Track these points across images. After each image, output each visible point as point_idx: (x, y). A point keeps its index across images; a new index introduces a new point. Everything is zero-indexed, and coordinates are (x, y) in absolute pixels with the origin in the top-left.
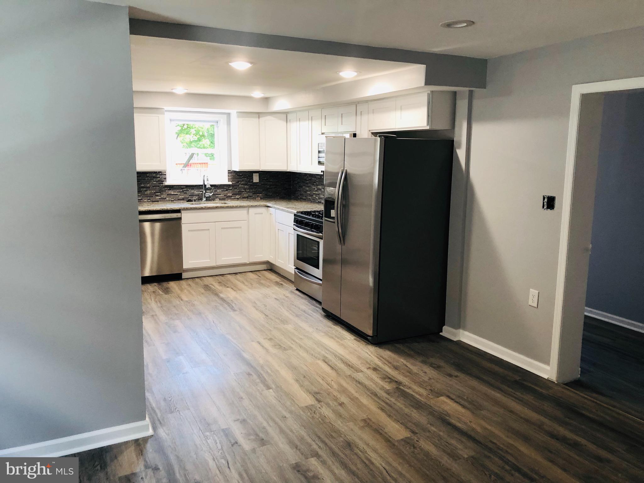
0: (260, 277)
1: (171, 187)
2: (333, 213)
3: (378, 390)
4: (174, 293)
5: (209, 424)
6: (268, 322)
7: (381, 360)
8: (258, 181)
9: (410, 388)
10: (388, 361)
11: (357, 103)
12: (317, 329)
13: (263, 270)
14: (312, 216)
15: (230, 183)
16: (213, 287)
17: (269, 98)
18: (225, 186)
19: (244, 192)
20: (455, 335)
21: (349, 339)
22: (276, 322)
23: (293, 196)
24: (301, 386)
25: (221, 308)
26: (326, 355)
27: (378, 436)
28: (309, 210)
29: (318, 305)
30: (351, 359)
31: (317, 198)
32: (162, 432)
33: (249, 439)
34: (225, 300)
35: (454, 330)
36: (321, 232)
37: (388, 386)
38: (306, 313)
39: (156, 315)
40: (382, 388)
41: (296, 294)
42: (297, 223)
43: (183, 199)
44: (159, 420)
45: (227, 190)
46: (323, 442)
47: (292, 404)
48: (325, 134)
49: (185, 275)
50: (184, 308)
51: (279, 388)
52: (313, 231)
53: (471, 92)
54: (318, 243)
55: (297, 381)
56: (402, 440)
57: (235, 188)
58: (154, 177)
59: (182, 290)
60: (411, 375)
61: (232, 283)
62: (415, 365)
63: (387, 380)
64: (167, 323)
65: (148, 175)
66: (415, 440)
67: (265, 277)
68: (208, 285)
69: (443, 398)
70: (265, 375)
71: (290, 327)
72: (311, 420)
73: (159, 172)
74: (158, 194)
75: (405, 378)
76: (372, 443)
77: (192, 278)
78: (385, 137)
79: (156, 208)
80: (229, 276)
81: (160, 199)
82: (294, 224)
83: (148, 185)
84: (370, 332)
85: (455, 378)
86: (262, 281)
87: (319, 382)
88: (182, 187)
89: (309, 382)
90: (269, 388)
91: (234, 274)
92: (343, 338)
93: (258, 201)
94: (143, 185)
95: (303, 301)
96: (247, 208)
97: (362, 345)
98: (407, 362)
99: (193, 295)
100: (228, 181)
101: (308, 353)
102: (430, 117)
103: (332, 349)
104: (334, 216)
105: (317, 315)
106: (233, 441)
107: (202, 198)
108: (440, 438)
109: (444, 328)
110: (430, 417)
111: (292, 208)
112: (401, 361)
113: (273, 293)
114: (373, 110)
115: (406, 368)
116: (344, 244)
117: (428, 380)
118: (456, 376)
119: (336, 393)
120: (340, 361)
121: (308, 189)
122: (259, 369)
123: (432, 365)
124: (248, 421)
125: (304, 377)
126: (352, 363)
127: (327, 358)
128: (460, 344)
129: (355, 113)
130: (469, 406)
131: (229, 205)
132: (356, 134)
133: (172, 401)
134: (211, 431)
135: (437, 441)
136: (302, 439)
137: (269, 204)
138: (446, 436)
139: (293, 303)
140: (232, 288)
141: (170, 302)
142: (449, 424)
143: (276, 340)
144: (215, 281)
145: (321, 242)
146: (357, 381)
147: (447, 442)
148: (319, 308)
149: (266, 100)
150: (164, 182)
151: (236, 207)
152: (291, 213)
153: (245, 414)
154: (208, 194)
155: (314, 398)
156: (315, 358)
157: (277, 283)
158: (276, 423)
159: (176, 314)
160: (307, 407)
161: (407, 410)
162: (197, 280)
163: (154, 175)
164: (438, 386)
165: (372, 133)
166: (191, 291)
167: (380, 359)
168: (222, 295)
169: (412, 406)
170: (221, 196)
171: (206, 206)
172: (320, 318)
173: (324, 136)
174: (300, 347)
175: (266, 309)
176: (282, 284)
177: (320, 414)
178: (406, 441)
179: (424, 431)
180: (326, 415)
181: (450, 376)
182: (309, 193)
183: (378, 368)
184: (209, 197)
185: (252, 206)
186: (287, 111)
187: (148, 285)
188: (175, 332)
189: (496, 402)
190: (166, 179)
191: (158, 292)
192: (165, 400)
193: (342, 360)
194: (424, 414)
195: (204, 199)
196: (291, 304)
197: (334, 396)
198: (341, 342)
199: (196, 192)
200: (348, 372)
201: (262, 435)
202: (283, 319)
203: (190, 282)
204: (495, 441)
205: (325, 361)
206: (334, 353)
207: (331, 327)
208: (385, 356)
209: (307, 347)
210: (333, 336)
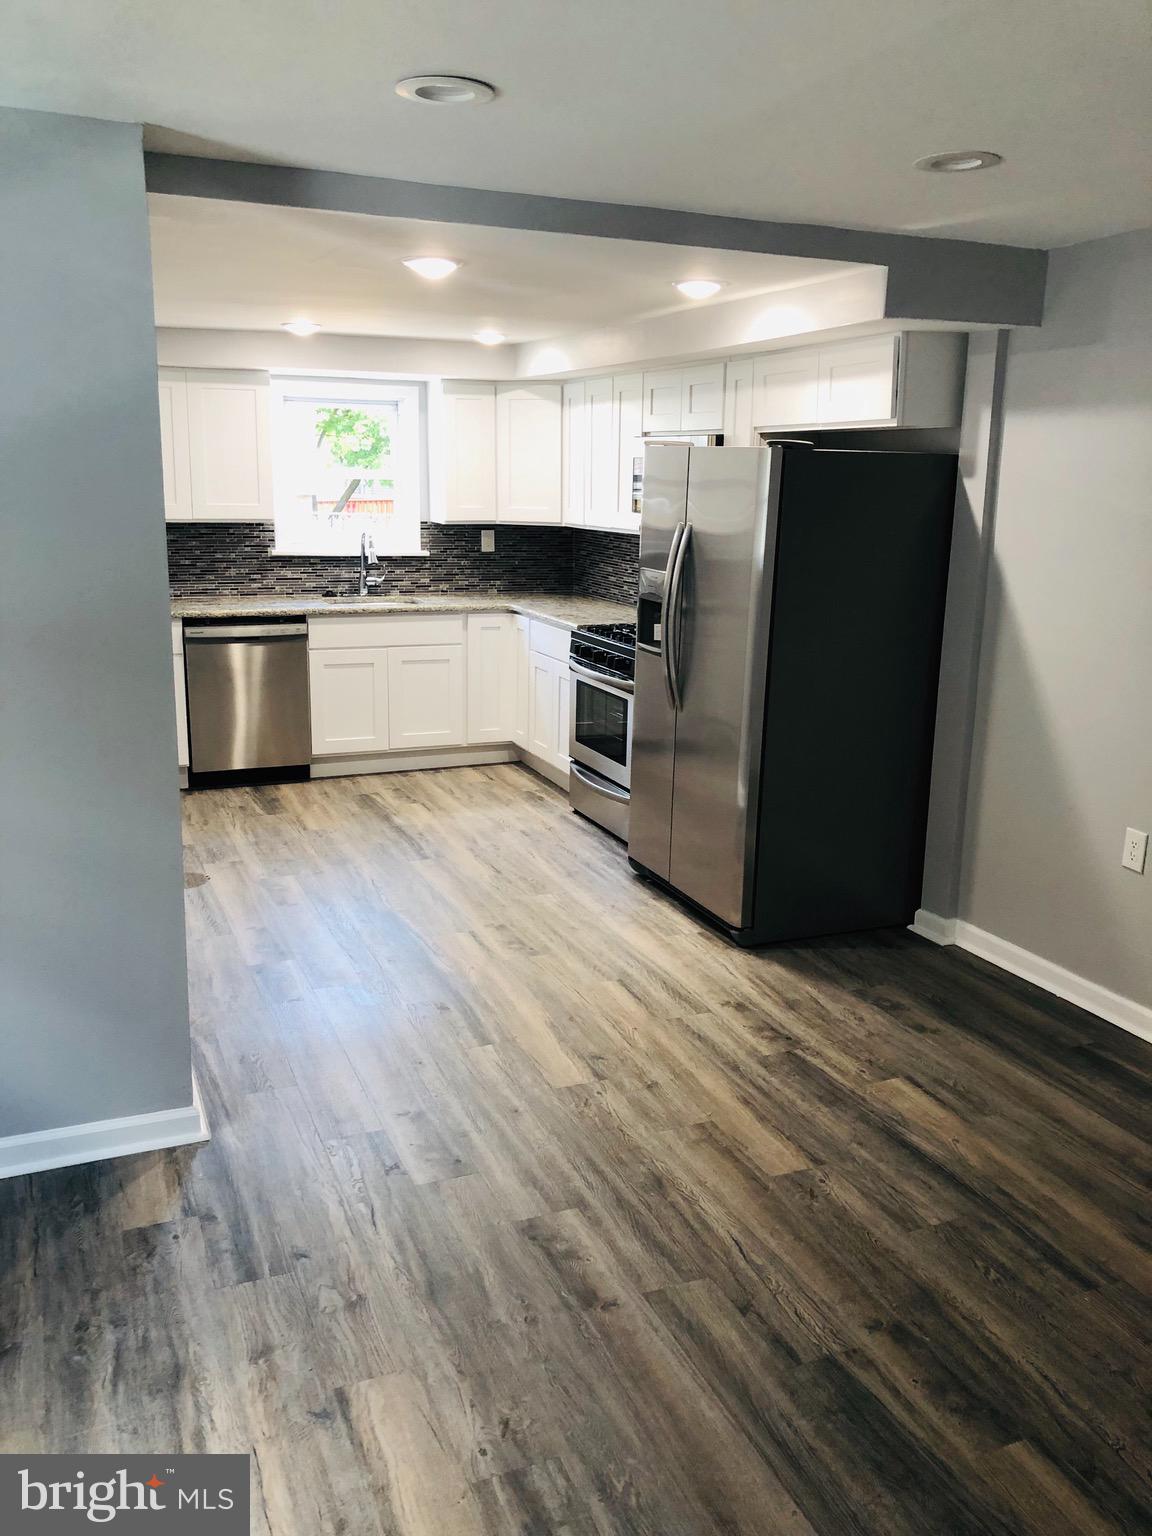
0: (492, 779)
1: (287, 561)
2: (658, 631)
3: (741, 1055)
4: (289, 812)
5: (337, 1122)
6: (500, 887)
7: (757, 985)
8: (492, 549)
9: (818, 1054)
10: (773, 988)
11: (728, 359)
12: (613, 906)
13: (501, 764)
14: (614, 638)
15: (426, 553)
16: (381, 801)
17: (518, 344)
18: (413, 560)
19: (458, 575)
20: (942, 931)
21: (687, 932)
22: (518, 886)
23: (577, 587)
24: (561, 1040)
25: (394, 850)
26: (630, 971)
27: (729, 1166)
28: (608, 623)
29: (622, 852)
30: (684, 981)
31: (632, 592)
32: (229, 1136)
33: (428, 1160)
34: (404, 832)
35: (942, 920)
36: (631, 677)
37: (765, 1049)
38: (591, 869)
39: (242, 862)
40: (753, 1053)
41: (573, 823)
42: (576, 653)
43: (314, 590)
44: (223, 1106)
45: (418, 571)
46: (598, 1172)
47: (535, 1080)
48: (650, 435)
49: (316, 771)
50: (308, 848)
51: (508, 1041)
52: (613, 675)
53: (1004, 337)
54: (625, 702)
55: (552, 1026)
56: (786, 1176)
57: (438, 566)
58: (246, 536)
59: (307, 805)
60: (825, 1024)
61: (425, 792)
62: (836, 1000)
63: (767, 1033)
64: (265, 881)
65: (231, 531)
66: (817, 1180)
67: (504, 781)
68: (369, 794)
69: (896, 1082)
70: (478, 1011)
71: (549, 901)
72: (576, 1121)
73: (257, 524)
74: (255, 576)
75: (811, 1031)
76: (712, 1180)
77: (332, 778)
78: (785, 446)
79: (247, 611)
80: (419, 775)
81: (259, 588)
82: (571, 657)
83: (233, 555)
84: (735, 918)
85: (932, 1035)
86: (495, 790)
87: (605, 1032)
88: (312, 561)
89: (582, 1031)
90: (484, 1040)
91: (432, 771)
92: (672, 932)
93: (492, 595)
94: (219, 556)
95: (589, 839)
96: (464, 615)
97: (715, 947)
98: (819, 991)
99: (330, 817)
100: (422, 549)
101: (585, 963)
102: (901, 395)
103: (643, 955)
104: (659, 639)
105: (616, 875)
106: (389, 1163)
107: (359, 587)
108: (877, 1175)
109: (920, 913)
110: (861, 1126)
111: (568, 617)
112: (806, 989)
113: (518, 819)
114: (765, 377)
115: (815, 1006)
116: (682, 706)
117: (864, 1039)
118: (935, 1032)
119: (641, 1061)
120: (659, 986)
121: (611, 570)
122: (468, 997)
123: (879, 1003)
124: (431, 1116)
125: (571, 1019)
126: (686, 990)
127: (628, 975)
128: (954, 954)
129: (722, 385)
130: (959, 1104)
131: (421, 606)
132: (723, 436)
133: (259, 1063)
134: (342, 1138)
135: (870, 1185)
136: (549, 1164)
137: (515, 606)
138: (892, 1173)
139: (561, 844)
140: (423, 804)
141: (277, 833)
142: (905, 1145)
143: (514, 929)
144: (386, 787)
145: (631, 699)
146: (694, 1033)
147: (893, 1188)
148: (623, 857)
149: (512, 351)
150: (269, 549)
151: (438, 612)
152: (565, 628)
153: (424, 1100)
154: (372, 580)
155: (588, 1070)
156: (602, 977)
157: (531, 797)
158: (494, 1125)
159: (288, 861)
160: (569, 1088)
161: (803, 1106)
162: (345, 782)
163: (247, 531)
164: (886, 1053)
165: (761, 434)
166: (329, 808)
167: (754, 982)
168: (398, 820)
169: (820, 1098)
170: (404, 583)
171: (365, 608)
172: (624, 881)
174: (569, 948)
175: (498, 856)
176: (541, 799)
177: (599, 1107)
178: (796, 1180)
179: (843, 1160)
180: (612, 1111)
181: (921, 1029)
182: (613, 579)
183: (747, 1004)
184: (376, 586)
185: (475, 611)
186: (564, 377)
187: (230, 790)
188: (282, 903)
189: (1024, 1097)
190: (273, 540)
191: (253, 808)
192: (242, 1060)
193: (664, 982)
194: (845, 1118)
195: (364, 591)
196: (557, 845)
197: (636, 1066)
198: (667, 939)
199: (345, 574)
200: (677, 1010)
201: (456, 1151)
202: (534, 882)
203: (328, 786)
204: (1008, 1189)
205: (624, 983)
206: (646, 966)
207: (646, 904)
208: (768, 977)
209: (585, 950)
210: (649, 925)
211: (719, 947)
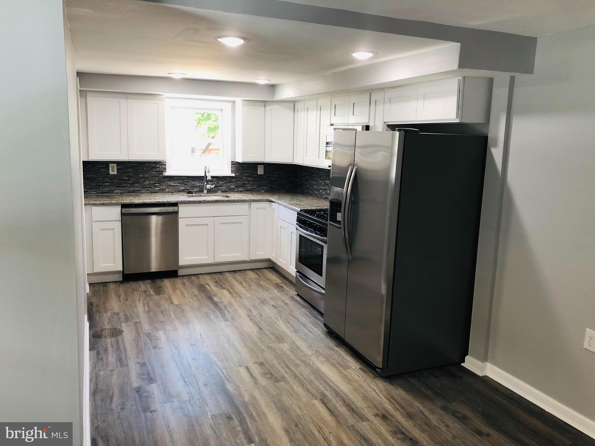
0: (260, 276)
1: (171, 178)
2: (339, 216)
4: (166, 294)
6: (262, 339)
7: (392, 403)
8: (263, 173)
10: (400, 405)
11: (371, 91)
12: (317, 351)
13: (264, 268)
14: (317, 216)
15: (233, 175)
16: (208, 288)
17: (275, 85)
18: (228, 178)
19: (247, 184)
20: (483, 369)
22: (270, 338)
23: (299, 190)
24: (291, 441)
25: (212, 316)
26: (325, 393)
28: (314, 208)
29: (320, 317)
30: (354, 399)
31: (324, 193)
34: (218, 306)
35: (480, 363)
36: (326, 236)
38: (306, 328)
39: (140, 322)
41: (296, 301)
42: (299, 223)
43: (183, 191)
45: (230, 182)
48: (335, 125)
49: (181, 272)
50: (172, 315)
51: (263, 441)
52: (317, 234)
53: (512, 79)
54: (322, 247)
55: (287, 431)
57: (238, 180)
58: (154, 167)
59: (174, 290)
60: (429, 429)
61: (229, 283)
62: (433, 412)
63: (399, 436)
64: (149, 334)
65: (147, 165)
67: (265, 277)
68: (204, 284)
70: (248, 420)
71: (285, 347)
73: (158, 162)
74: (157, 185)
75: (422, 434)
77: (188, 275)
78: (406, 132)
79: (151, 201)
80: (227, 274)
81: (158, 190)
82: (297, 224)
83: (147, 176)
84: (379, 362)
86: (262, 283)
87: (314, 435)
88: (183, 178)
89: (302, 433)
90: (250, 441)
91: (233, 272)
92: (348, 367)
93: (262, 194)
94: (141, 176)
95: (304, 310)
96: (249, 202)
97: (369, 377)
98: (424, 407)
99: (184, 297)
100: (232, 173)
101: (303, 387)
102: (461, 107)
103: (332, 382)
104: (340, 220)
107: (203, 189)
109: (467, 358)
111: (296, 205)
112: (417, 405)
113: (271, 298)
115: (423, 417)
116: (351, 252)
117: (451, 440)
118: (488, 435)
120: (341, 403)
121: (314, 183)
122: (243, 410)
123: (455, 414)
125: (297, 426)
126: (356, 406)
127: (326, 396)
128: (486, 381)
129: (369, 103)
131: (230, 199)
132: (369, 126)
137: (272, 199)
139: (291, 313)
140: (228, 290)
141: (159, 305)
143: (268, 365)
144: (211, 280)
145: (325, 247)
148: (321, 321)
149: (272, 88)
150: (163, 173)
151: (238, 201)
152: (294, 210)
154: (208, 186)
156: (312, 397)
157: (277, 286)
159: (162, 322)
162: (193, 278)
163: (154, 165)
165: (388, 125)
166: (184, 292)
168: (215, 299)
170: (223, 188)
171: (207, 199)
172: (321, 335)
173: (333, 127)
174: (295, 378)
175: (262, 320)
176: (282, 287)
181: (480, 433)
182: (315, 187)
183: (387, 415)
184: (210, 189)
185: (254, 201)
186: (294, 100)
187: (141, 282)
188: (155, 347)
190: (166, 169)
191: (150, 291)
193: (344, 401)
195: (205, 191)
196: (289, 314)
198: (345, 372)
199: (197, 184)
200: (351, 420)
202: (278, 336)
203: (185, 280)
205: (324, 401)
206: (334, 390)
207: (333, 350)
208: (397, 398)
209: (303, 379)
210: (335, 362)
211: (370, 377)
